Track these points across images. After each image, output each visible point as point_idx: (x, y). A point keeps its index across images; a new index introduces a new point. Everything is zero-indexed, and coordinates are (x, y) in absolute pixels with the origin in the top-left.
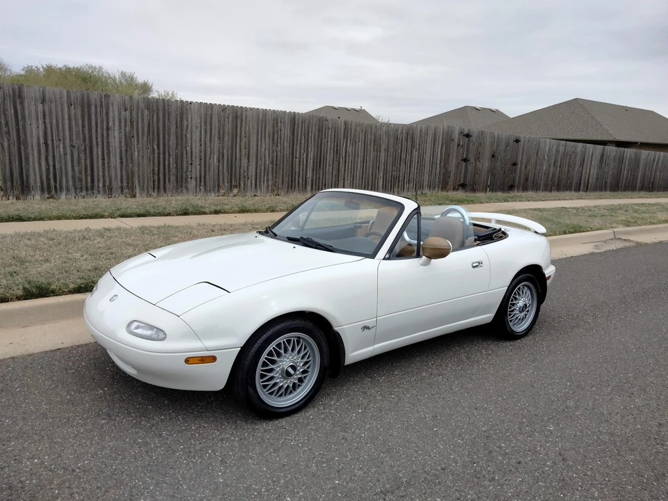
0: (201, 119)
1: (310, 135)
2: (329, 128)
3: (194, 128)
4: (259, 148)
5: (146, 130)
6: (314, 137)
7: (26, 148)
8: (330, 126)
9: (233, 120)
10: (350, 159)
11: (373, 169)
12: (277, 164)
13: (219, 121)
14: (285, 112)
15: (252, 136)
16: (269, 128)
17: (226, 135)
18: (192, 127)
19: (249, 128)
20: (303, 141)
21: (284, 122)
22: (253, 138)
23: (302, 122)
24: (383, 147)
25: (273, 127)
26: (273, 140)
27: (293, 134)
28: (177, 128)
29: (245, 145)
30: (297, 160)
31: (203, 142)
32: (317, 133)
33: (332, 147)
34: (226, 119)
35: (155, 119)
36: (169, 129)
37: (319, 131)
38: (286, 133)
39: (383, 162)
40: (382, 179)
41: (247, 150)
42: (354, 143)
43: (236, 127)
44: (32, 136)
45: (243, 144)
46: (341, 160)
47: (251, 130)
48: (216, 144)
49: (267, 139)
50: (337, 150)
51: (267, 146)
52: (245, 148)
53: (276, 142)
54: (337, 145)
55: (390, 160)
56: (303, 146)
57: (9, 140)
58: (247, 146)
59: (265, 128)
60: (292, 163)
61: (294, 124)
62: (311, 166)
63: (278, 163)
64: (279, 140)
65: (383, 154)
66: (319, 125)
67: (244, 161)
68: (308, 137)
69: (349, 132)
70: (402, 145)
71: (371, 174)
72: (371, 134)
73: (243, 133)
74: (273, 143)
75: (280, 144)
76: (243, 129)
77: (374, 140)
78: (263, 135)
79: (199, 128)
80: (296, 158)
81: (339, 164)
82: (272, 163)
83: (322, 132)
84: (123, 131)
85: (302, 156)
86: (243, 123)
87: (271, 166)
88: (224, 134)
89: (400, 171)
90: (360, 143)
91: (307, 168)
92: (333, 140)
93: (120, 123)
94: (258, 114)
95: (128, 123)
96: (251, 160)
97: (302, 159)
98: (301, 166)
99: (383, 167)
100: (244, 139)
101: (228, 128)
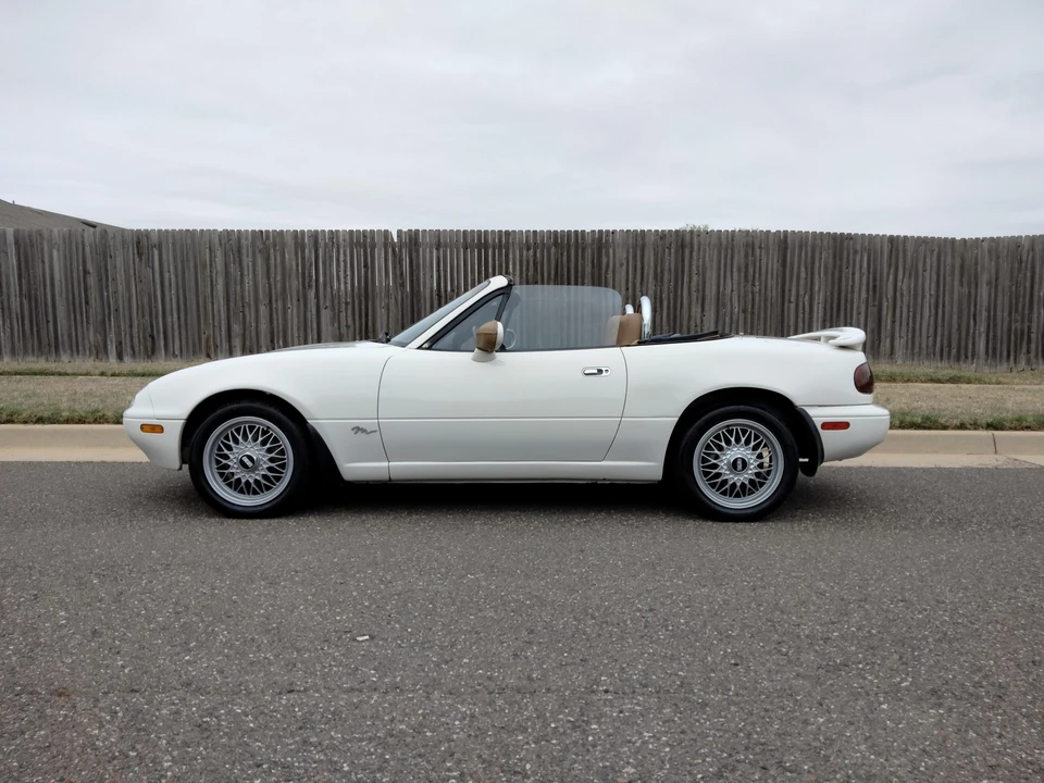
0: (628, 252)
1: (817, 264)
2: (856, 252)
3: (617, 265)
4: (721, 289)
5: (553, 272)
6: (826, 267)
7: (419, 301)
8: (858, 248)
9: (676, 252)
10: (905, 300)
11: (960, 318)
12: (753, 313)
13: (656, 255)
14: (769, 232)
15: (708, 272)
16: (739, 258)
17: (666, 273)
18: (614, 265)
19: (704, 261)
20: (803, 275)
21: (767, 245)
22: (711, 275)
23: (801, 247)
24: (984, 278)
25: (746, 256)
26: (746, 276)
27: (784, 265)
28: (593, 267)
29: (698, 285)
30: (793, 306)
31: (630, 284)
32: (831, 260)
33: (864, 281)
34: (667, 250)
35: (565, 258)
36: (583, 269)
37: (835, 257)
38: (772, 263)
39: (985, 304)
40: (983, 336)
41: (701, 293)
42: (914, 273)
43: (683, 261)
44: (424, 287)
45: (694, 284)
46: (885, 304)
47: (708, 264)
48: (650, 285)
49: (735, 275)
50: (875, 286)
51: (735, 287)
52: (698, 290)
53: (750, 278)
54: (875, 280)
55: (1003, 301)
56: (802, 282)
57: (402, 293)
58: (701, 288)
59: (732, 258)
60: (783, 311)
61: (786, 249)
62: (821, 314)
63: (756, 311)
64: (757, 275)
65: (984, 291)
66: (835, 247)
67: (696, 310)
68: (813, 268)
69: (901, 255)
70: (1033, 273)
71: (955, 326)
72: (953, 257)
73: (694, 268)
74: (746, 280)
75: (760, 281)
76: (694, 263)
77: (962, 267)
78: (729, 268)
79: (624, 267)
80: (790, 302)
81: (880, 310)
82: (745, 311)
83: (841, 259)
84: (524, 276)
85: (801, 299)
86: (695, 254)
87: (742, 316)
88: (662, 272)
89: (1030, 321)
90: (927, 274)
91: (811, 318)
92: (865, 270)
93: (521, 266)
94: (720, 239)
95: (531, 264)
96: (707, 308)
97: (801, 304)
98: (801, 316)
99: (984, 314)
100: (695, 278)
101: (670, 260)
